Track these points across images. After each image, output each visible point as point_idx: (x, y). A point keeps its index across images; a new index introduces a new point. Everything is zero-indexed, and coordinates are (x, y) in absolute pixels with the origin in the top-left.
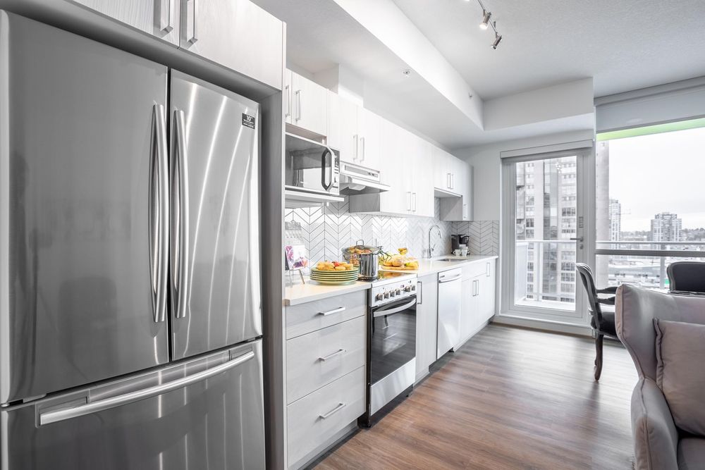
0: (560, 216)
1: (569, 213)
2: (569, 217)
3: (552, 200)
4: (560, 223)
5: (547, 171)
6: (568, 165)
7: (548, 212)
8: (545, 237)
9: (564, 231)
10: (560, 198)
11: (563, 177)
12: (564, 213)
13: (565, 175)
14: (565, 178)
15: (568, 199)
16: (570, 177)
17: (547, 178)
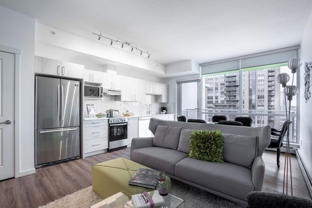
0: (257, 99)
1: (261, 97)
2: (261, 99)
3: (253, 92)
4: (257, 102)
5: (251, 78)
6: (260, 76)
7: (250, 97)
8: (250, 109)
9: (259, 106)
10: (257, 91)
11: (258, 81)
12: (259, 98)
13: (259, 80)
14: (259, 81)
15: (260, 91)
16: (261, 81)
17: (251, 81)
